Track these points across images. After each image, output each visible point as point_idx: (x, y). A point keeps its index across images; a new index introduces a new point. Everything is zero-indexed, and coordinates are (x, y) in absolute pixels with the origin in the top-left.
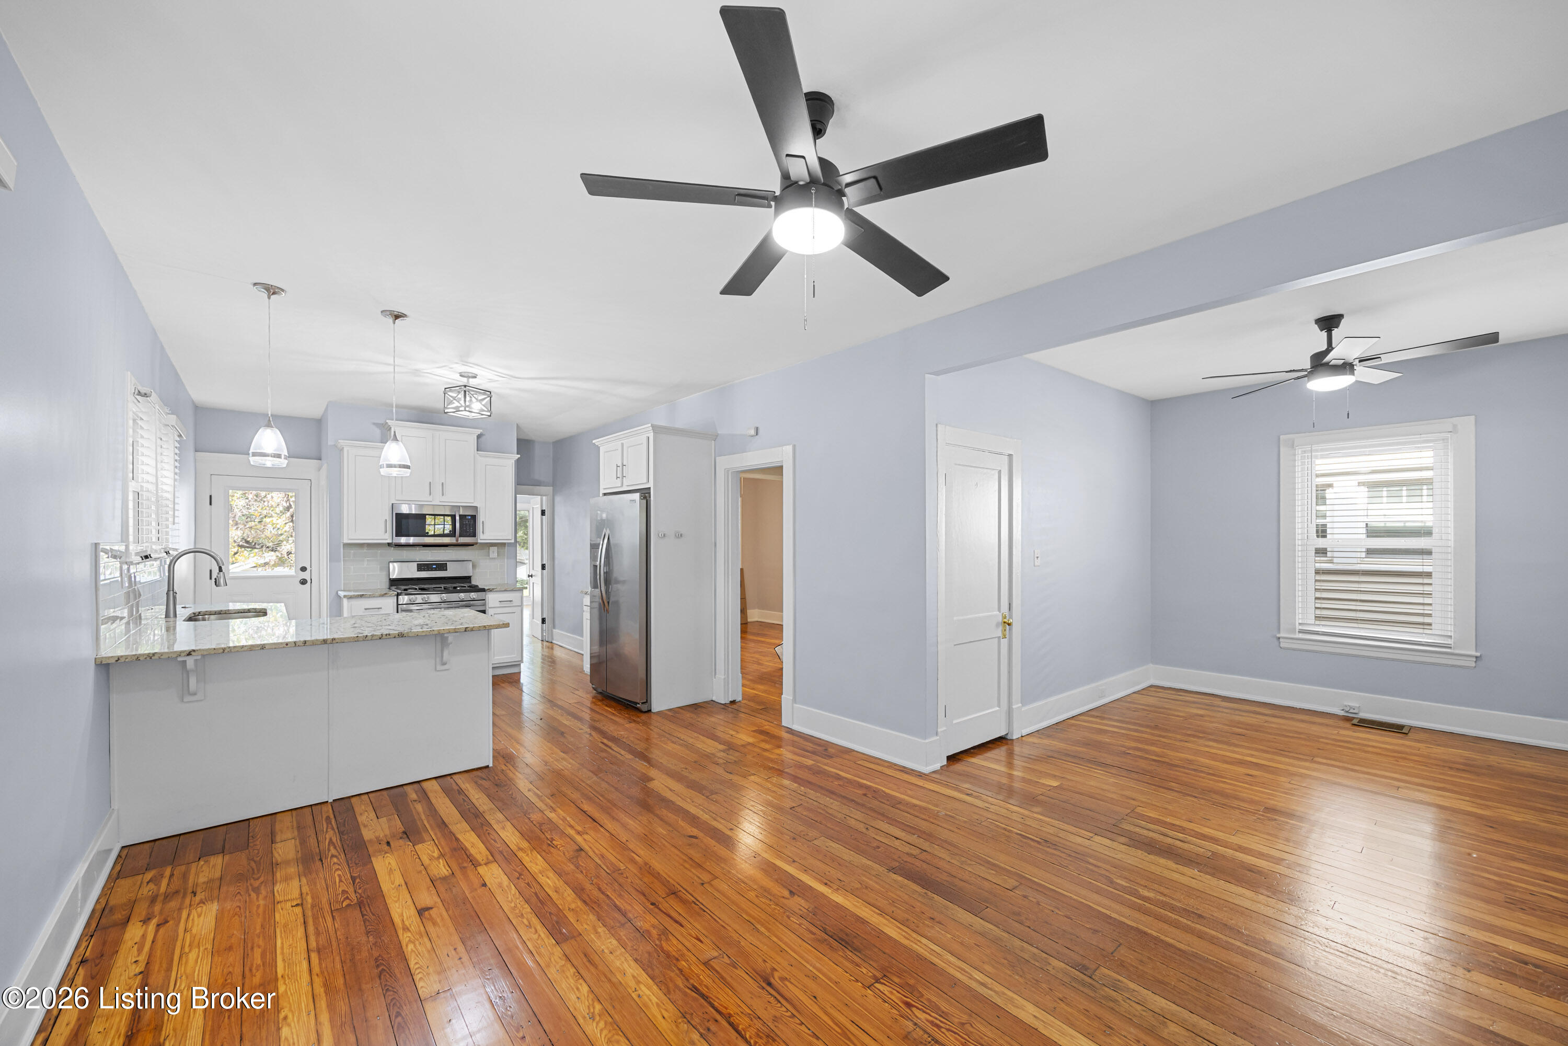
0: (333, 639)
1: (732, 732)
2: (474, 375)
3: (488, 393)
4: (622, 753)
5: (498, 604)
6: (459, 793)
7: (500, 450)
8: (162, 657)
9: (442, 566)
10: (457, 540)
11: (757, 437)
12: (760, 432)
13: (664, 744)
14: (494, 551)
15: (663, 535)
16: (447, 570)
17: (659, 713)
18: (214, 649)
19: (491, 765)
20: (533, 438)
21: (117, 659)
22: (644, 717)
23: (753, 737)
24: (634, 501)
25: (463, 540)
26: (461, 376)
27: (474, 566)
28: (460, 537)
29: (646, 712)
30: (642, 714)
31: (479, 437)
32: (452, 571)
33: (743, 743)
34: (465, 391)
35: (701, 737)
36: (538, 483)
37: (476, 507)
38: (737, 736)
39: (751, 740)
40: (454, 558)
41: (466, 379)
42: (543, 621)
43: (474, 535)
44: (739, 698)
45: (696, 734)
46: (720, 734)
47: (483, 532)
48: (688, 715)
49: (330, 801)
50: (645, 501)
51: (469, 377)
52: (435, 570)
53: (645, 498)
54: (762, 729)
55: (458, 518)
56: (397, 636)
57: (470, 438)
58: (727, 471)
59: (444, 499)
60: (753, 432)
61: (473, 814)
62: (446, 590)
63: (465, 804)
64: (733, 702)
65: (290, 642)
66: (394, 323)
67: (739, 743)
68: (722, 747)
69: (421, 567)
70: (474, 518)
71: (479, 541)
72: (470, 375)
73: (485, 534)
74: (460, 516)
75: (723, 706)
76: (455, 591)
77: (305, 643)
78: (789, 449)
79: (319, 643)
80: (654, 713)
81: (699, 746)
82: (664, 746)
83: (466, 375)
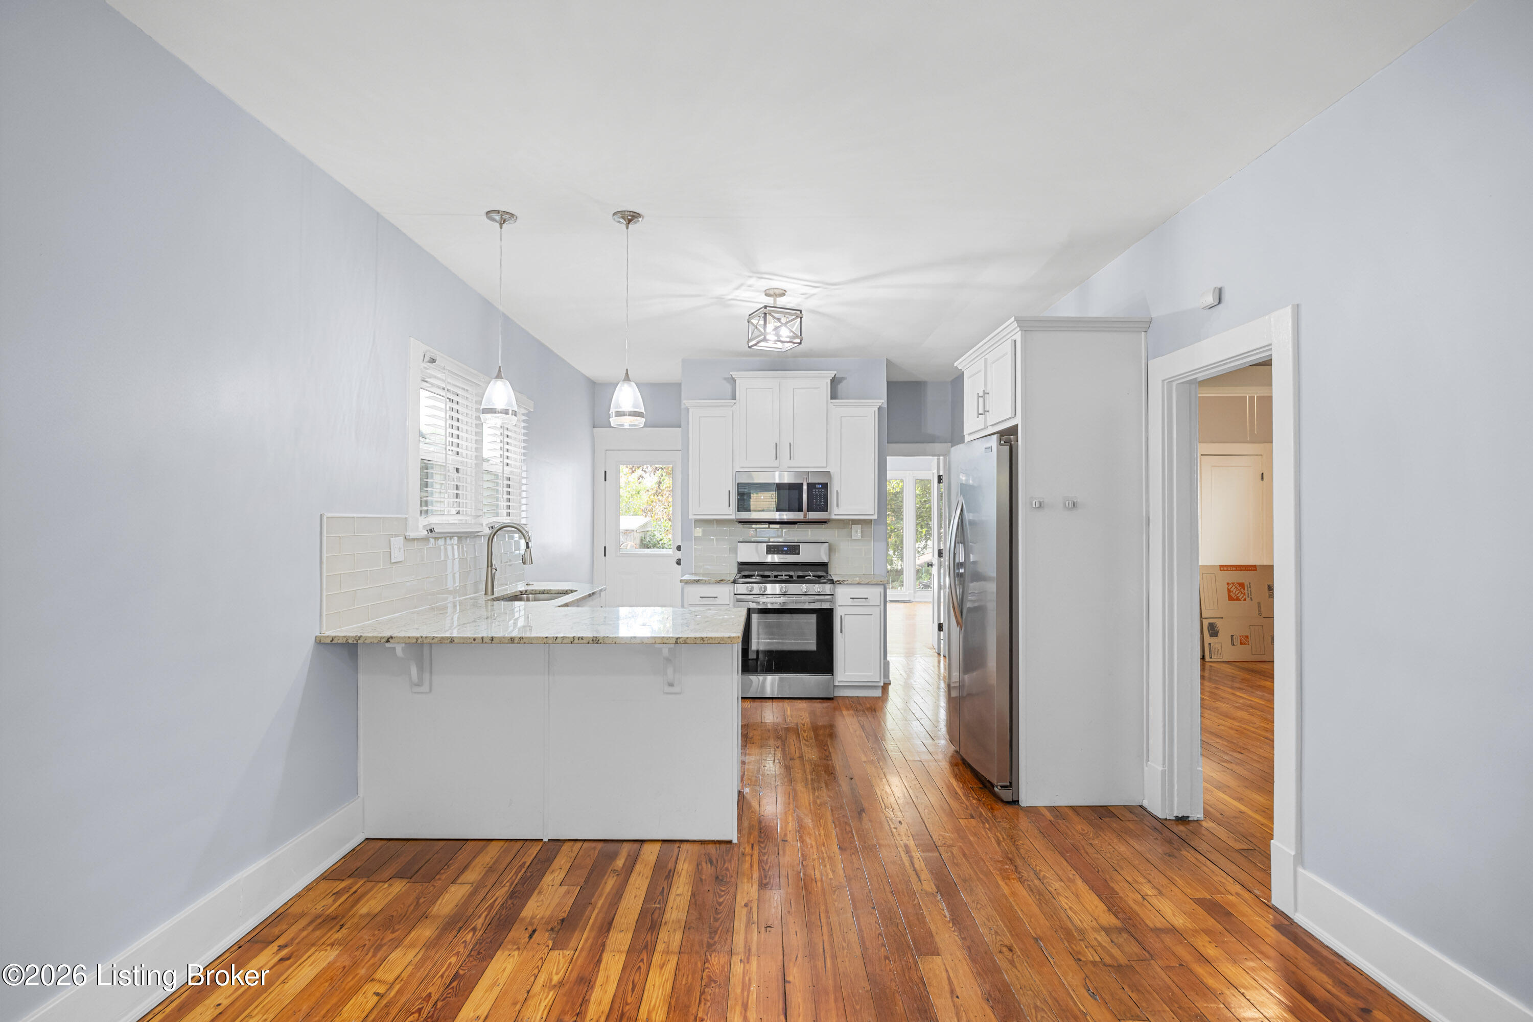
0: (521, 638)
1: (1148, 890)
2: (781, 292)
3: (798, 313)
4: (923, 877)
5: (850, 602)
6: (667, 877)
7: (863, 395)
8: (366, 642)
9: (794, 549)
10: (805, 516)
11: (1220, 306)
12: (1226, 296)
13: (1003, 879)
14: (857, 531)
15: (1038, 505)
16: (799, 554)
17: (1033, 811)
18: (409, 637)
19: (735, 841)
20: (922, 377)
21: (331, 639)
22: (1002, 811)
23: (1190, 915)
24: (989, 449)
25: (812, 516)
26: (767, 295)
27: (831, 550)
28: (808, 511)
29: (1008, 803)
30: (1000, 805)
31: (834, 381)
32: (806, 555)
33: (1159, 923)
34: (765, 314)
35: (1079, 882)
36: (932, 440)
37: (828, 473)
38: (1154, 901)
39: (1179, 921)
40: (809, 538)
41: (772, 299)
42: (940, 627)
43: (825, 509)
44: (1197, 814)
45: (1072, 873)
46: (1120, 887)
47: (838, 506)
48: (1080, 826)
49: (546, 840)
50: (1008, 447)
51: (776, 295)
52: (786, 553)
53: (1008, 442)
54: (1217, 897)
55: (805, 487)
56: (591, 642)
57: (823, 383)
58: (1169, 382)
59: (792, 463)
60: (1210, 299)
61: (652, 921)
62: (790, 580)
63: (660, 897)
64: (1183, 820)
65: (478, 638)
66: (627, 228)
67: (1153, 920)
68: (1109, 919)
69: (771, 550)
70: (825, 486)
71: (833, 517)
72: (777, 292)
73: (840, 508)
74: (808, 484)
75: (1159, 826)
76: (802, 579)
77: (492, 640)
78: (1285, 315)
79: (507, 642)
80: (1022, 808)
81: (1064, 902)
82: (1001, 882)
83: (771, 292)
